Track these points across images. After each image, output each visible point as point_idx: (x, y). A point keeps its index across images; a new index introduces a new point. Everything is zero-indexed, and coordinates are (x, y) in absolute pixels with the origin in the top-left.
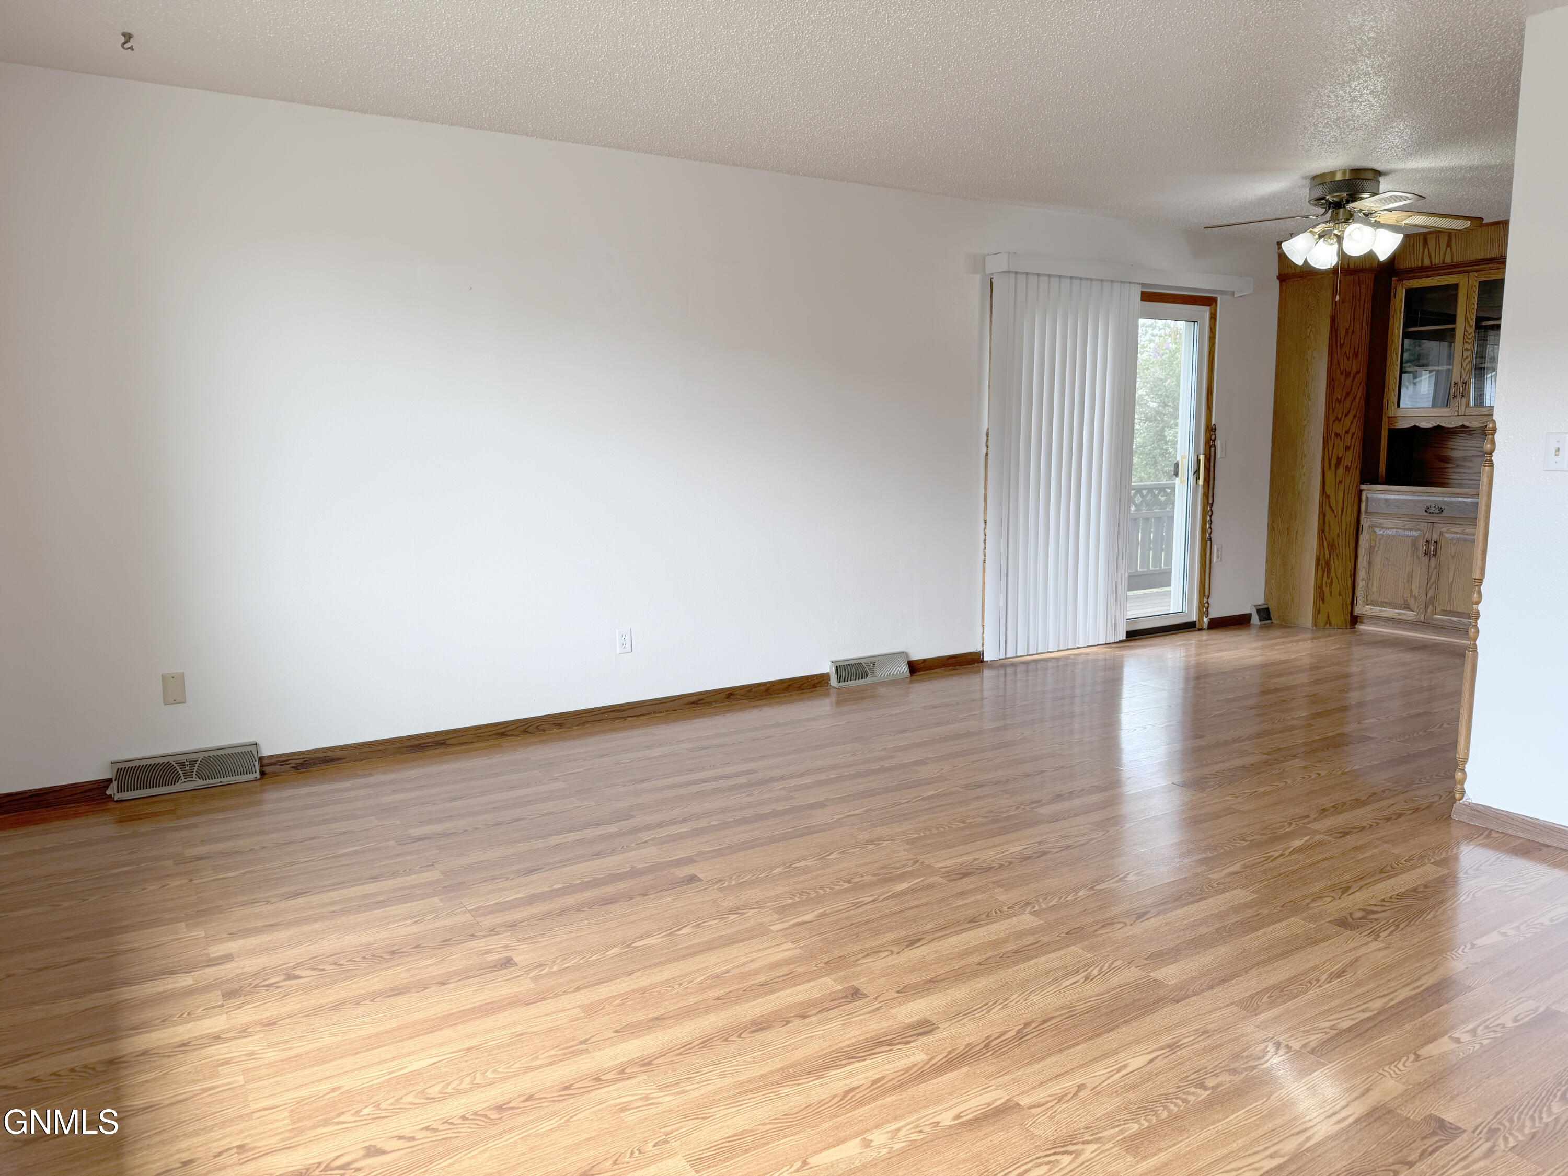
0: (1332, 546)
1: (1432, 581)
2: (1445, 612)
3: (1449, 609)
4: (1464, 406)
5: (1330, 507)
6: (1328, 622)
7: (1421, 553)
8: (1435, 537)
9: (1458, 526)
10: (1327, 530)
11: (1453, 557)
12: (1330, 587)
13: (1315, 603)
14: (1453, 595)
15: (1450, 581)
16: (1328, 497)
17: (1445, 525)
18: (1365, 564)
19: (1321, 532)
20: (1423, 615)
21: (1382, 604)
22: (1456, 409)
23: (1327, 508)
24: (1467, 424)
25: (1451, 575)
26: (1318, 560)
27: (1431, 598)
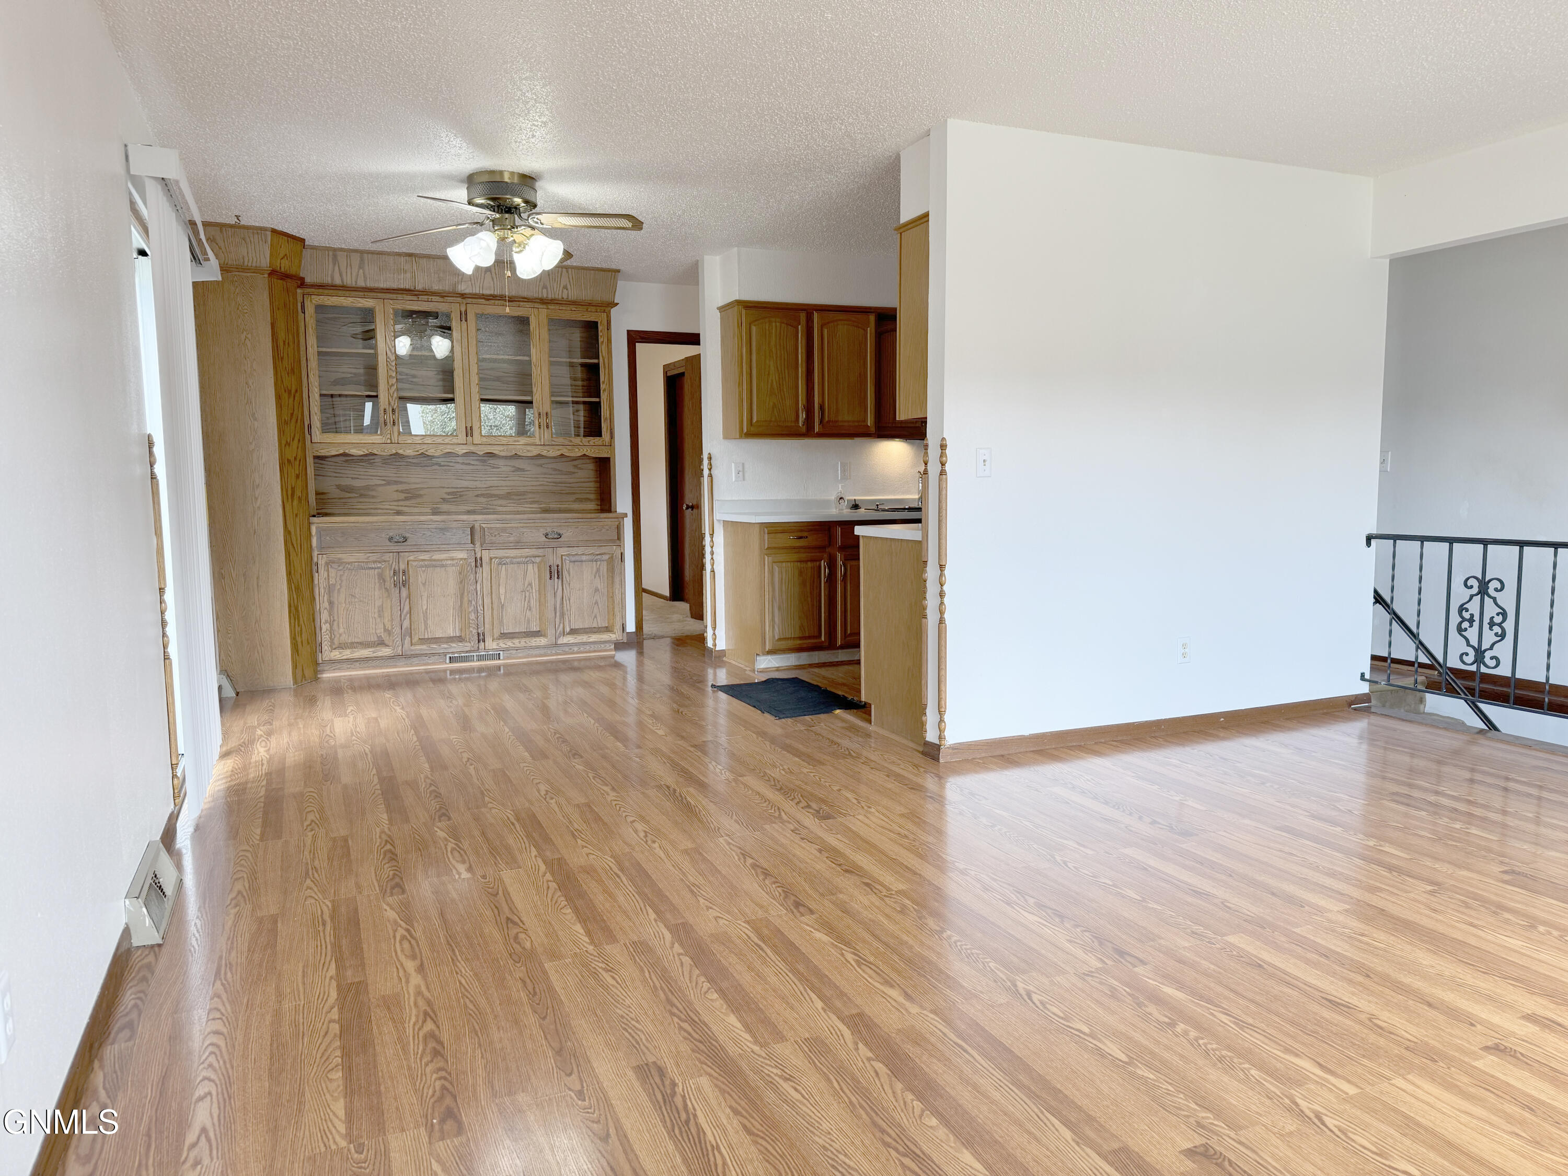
0: (298, 589)
1: (405, 611)
2: (423, 641)
3: (426, 637)
4: (396, 434)
5: (293, 544)
6: (304, 676)
7: (389, 583)
8: (403, 566)
9: (425, 553)
10: (293, 572)
11: (424, 584)
12: (301, 637)
13: (292, 655)
14: (430, 622)
15: (425, 608)
16: (289, 533)
17: (411, 554)
18: (326, 604)
19: (289, 573)
20: (400, 647)
21: (352, 646)
22: (389, 436)
23: (291, 546)
24: (401, 452)
25: (425, 602)
26: (290, 606)
27: (407, 628)
